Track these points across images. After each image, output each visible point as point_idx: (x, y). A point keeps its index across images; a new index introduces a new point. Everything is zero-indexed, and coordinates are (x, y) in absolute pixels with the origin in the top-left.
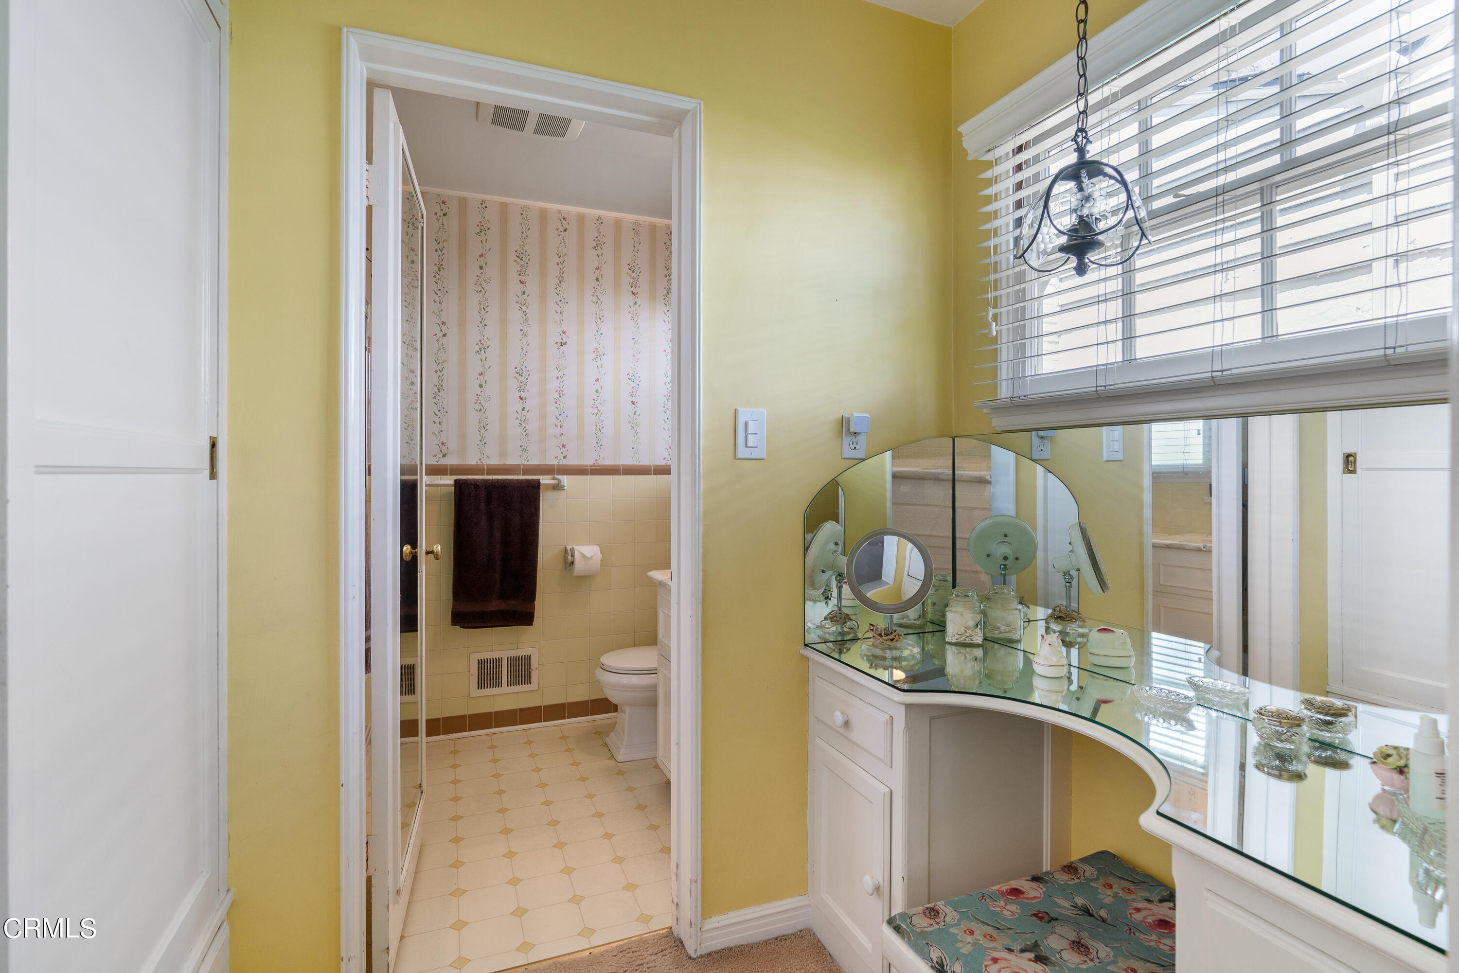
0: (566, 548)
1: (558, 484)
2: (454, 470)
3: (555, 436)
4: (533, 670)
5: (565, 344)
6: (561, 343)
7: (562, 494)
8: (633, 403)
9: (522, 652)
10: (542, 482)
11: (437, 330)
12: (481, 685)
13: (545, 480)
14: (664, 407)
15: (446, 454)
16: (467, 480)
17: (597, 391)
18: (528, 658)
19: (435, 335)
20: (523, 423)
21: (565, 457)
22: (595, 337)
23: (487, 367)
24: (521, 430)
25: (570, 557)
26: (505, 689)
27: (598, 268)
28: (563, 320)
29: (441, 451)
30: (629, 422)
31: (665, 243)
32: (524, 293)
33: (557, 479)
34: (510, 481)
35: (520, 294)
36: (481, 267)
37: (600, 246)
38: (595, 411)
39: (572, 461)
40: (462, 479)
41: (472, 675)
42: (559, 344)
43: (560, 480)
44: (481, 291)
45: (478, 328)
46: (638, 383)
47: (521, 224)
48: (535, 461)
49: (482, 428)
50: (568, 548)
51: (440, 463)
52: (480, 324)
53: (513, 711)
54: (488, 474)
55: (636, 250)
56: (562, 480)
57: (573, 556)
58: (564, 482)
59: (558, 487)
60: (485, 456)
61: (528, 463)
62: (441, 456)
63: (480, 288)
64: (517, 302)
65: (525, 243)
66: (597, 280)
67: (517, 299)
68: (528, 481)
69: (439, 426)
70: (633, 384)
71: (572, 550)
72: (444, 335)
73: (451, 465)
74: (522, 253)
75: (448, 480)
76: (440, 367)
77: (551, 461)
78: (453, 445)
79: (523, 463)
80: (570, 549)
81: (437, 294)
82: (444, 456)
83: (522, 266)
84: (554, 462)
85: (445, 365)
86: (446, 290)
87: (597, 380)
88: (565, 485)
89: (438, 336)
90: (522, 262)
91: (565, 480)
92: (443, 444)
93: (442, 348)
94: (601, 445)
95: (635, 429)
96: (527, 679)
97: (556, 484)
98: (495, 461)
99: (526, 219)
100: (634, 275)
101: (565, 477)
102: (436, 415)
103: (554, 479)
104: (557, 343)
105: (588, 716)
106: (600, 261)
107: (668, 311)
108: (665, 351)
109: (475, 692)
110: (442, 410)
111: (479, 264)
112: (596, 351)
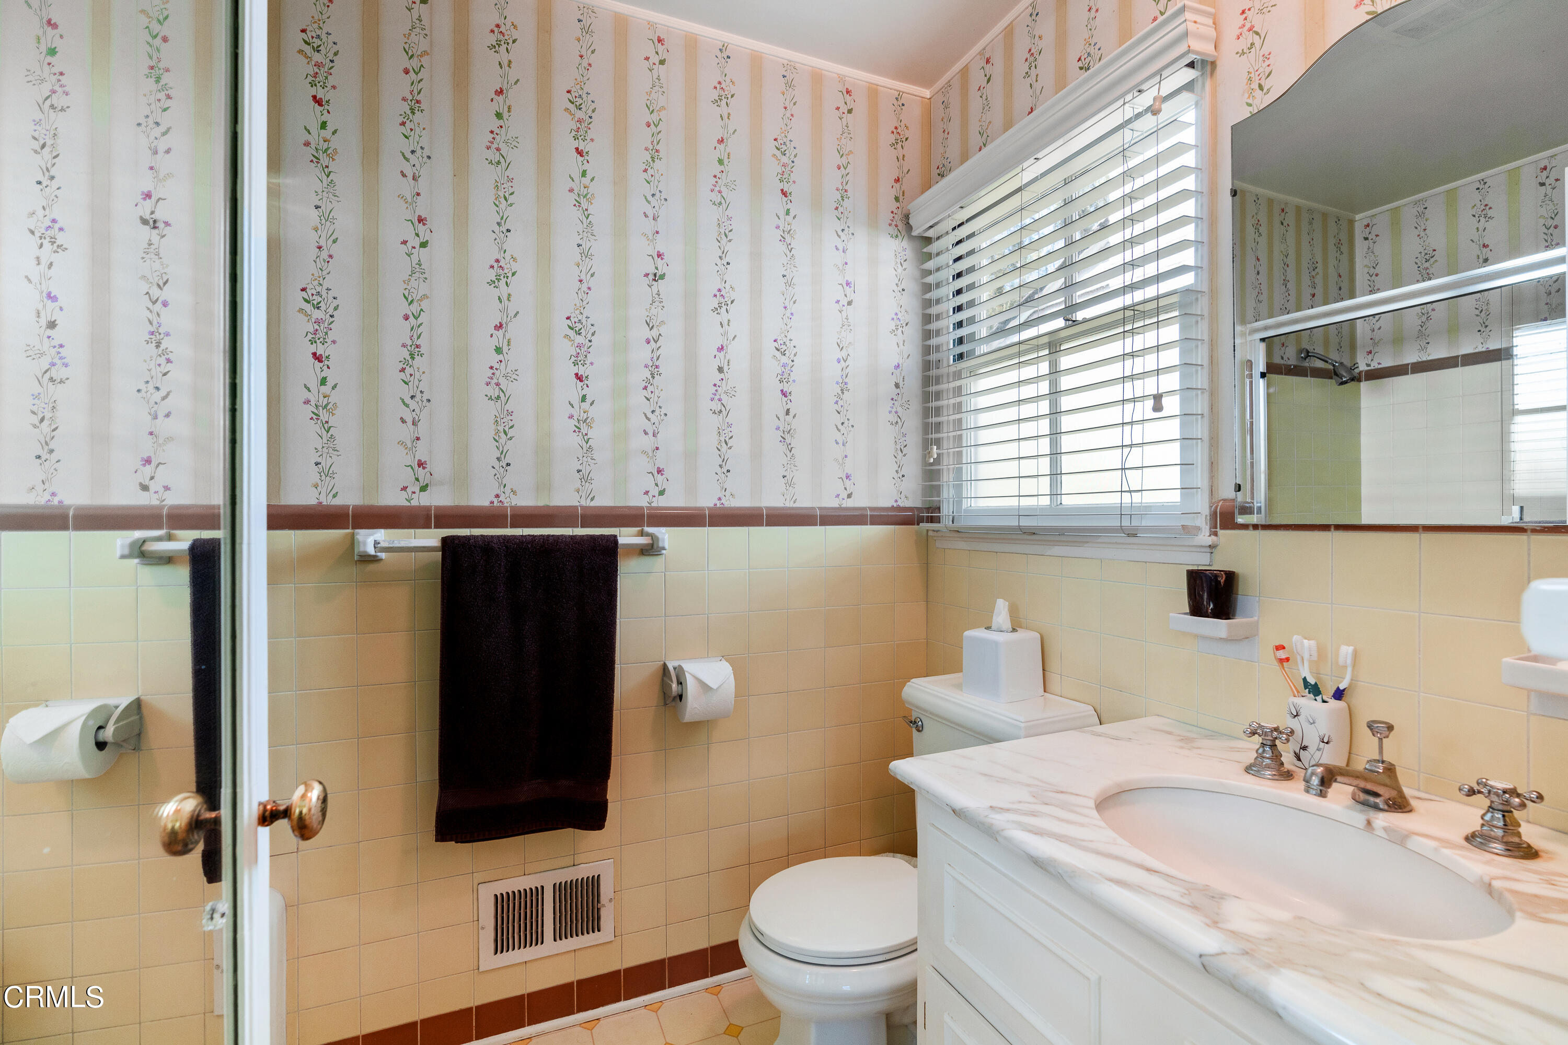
0: (665, 667)
1: (652, 545)
2: (443, 518)
3: (644, 452)
4: (604, 905)
5: (662, 277)
6: (655, 275)
7: (656, 563)
8: (784, 394)
9: (583, 872)
10: (621, 541)
11: (408, 232)
12: (501, 946)
13: (627, 537)
14: (837, 403)
15: (427, 485)
16: (467, 538)
17: (720, 370)
18: (594, 883)
19: (405, 242)
20: (583, 426)
21: (662, 493)
22: (717, 268)
23: (512, 314)
24: (577, 439)
25: (674, 685)
26: (550, 946)
27: (723, 140)
28: (657, 232)
29: (417, 480)
30: (778, 428)
31: (838, 108)
32: (584, 174)
33: (648, 535)
34: (557, 538)
35: (576, 176)
36: (499, 116)
37: (724, 101)
38: (716, 406)
39: (675, 500)
40: (458, 536)
41: (483, 928)
42: (651, 277)
43: (658, 539)
44: (499, 163)
45: (494, 236)
46: (792, 357)
47: (579, 40)
48: (604, 500)
49: (502, 435)
50: (670, 666)
51: (414, 503)
52: (496, 228)
53: (566, 989)
54: (513, 526)
55: (788, 115)
56: (660, 536)
57: (680, 683)
58: (663, 540)
59: (650, 550)
60: (507, 490)
61: (593, 504)
62: (417, 490)
63: (497, 157)
64: (571, 190)
65: (585, 78)
66: (721, 162)
67: (572, 185)
68: (593, 538)
69: (412, 427)
70: (784, 360)
71: (680, 671)
72: (424, 245)
73: (437, 508)
74: (580, 96)
75: (431, 538)
76: (415, 308)
77: (636, 500)
78: (441, 466)
79: (583, 503)
80: (675, 668)
81: (408, 160)
82: (424, 489)
83: (580, 121)
84: (641, 502)
85: (425, 304)
86: (426, 152)
87: (721, 349)
88: (666, 546)
89: (409, 245)
90: (580, 114)
91: (665, 535)
92: (421, 464)
93: (418, 270)
94: (728, 471)
95: (788, 441)
96: (593, 924)
97: (647, 545)
98: (526, 500)
99: (587, 30)
100: (785, 160)
101: (663, 530)
102: (407, 406)
103: (642, 534)
104: (647, 275)
105: (707, 977)
106: (725, 127)
107: (843, 230)
108: (838, 302)
109: (490, 960)
110: (419, 395)
111: (494, 107)
112: (718, 294)
